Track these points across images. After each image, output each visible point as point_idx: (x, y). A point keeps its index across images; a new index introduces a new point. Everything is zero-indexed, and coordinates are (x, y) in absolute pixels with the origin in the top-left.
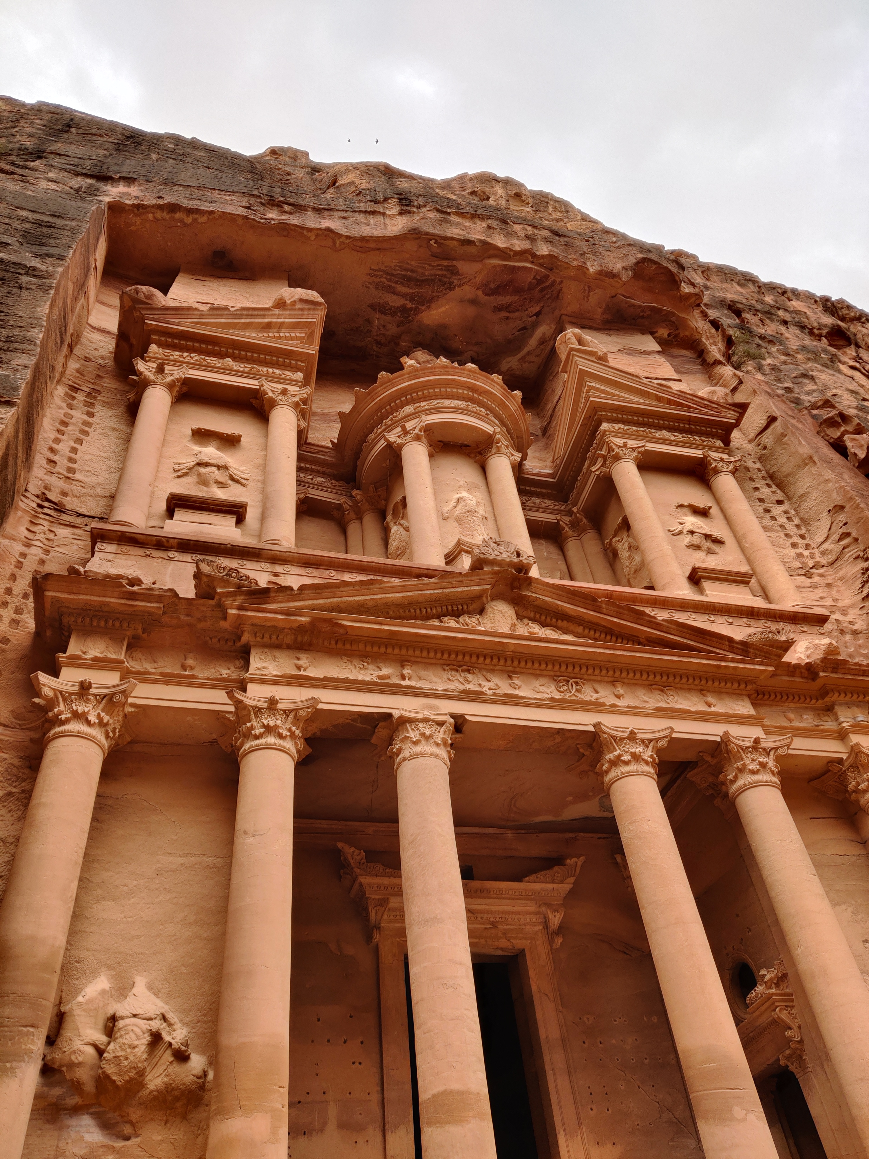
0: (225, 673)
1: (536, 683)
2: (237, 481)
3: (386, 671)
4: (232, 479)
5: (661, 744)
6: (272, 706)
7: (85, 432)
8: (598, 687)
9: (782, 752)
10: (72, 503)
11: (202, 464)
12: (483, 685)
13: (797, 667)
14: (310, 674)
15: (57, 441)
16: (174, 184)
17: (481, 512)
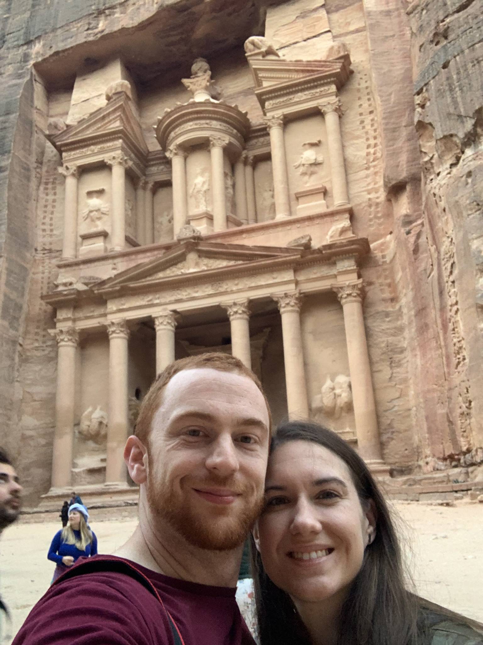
0: (102, 311)
1: (204, 288)
2: (105, 214)
3: (150, 297)
4: (103, 213)
5: (246, 304)
6: (113, 323)
7: (54, 207)
8: (228, 282)
9: (297, 296)
10: (54, 247)
11: (91, 211)
12: (183, 294)
13: (315, 250)
14: (125, 307)
15: (44, 218)
16: (57, 29)
17: (206, 187)
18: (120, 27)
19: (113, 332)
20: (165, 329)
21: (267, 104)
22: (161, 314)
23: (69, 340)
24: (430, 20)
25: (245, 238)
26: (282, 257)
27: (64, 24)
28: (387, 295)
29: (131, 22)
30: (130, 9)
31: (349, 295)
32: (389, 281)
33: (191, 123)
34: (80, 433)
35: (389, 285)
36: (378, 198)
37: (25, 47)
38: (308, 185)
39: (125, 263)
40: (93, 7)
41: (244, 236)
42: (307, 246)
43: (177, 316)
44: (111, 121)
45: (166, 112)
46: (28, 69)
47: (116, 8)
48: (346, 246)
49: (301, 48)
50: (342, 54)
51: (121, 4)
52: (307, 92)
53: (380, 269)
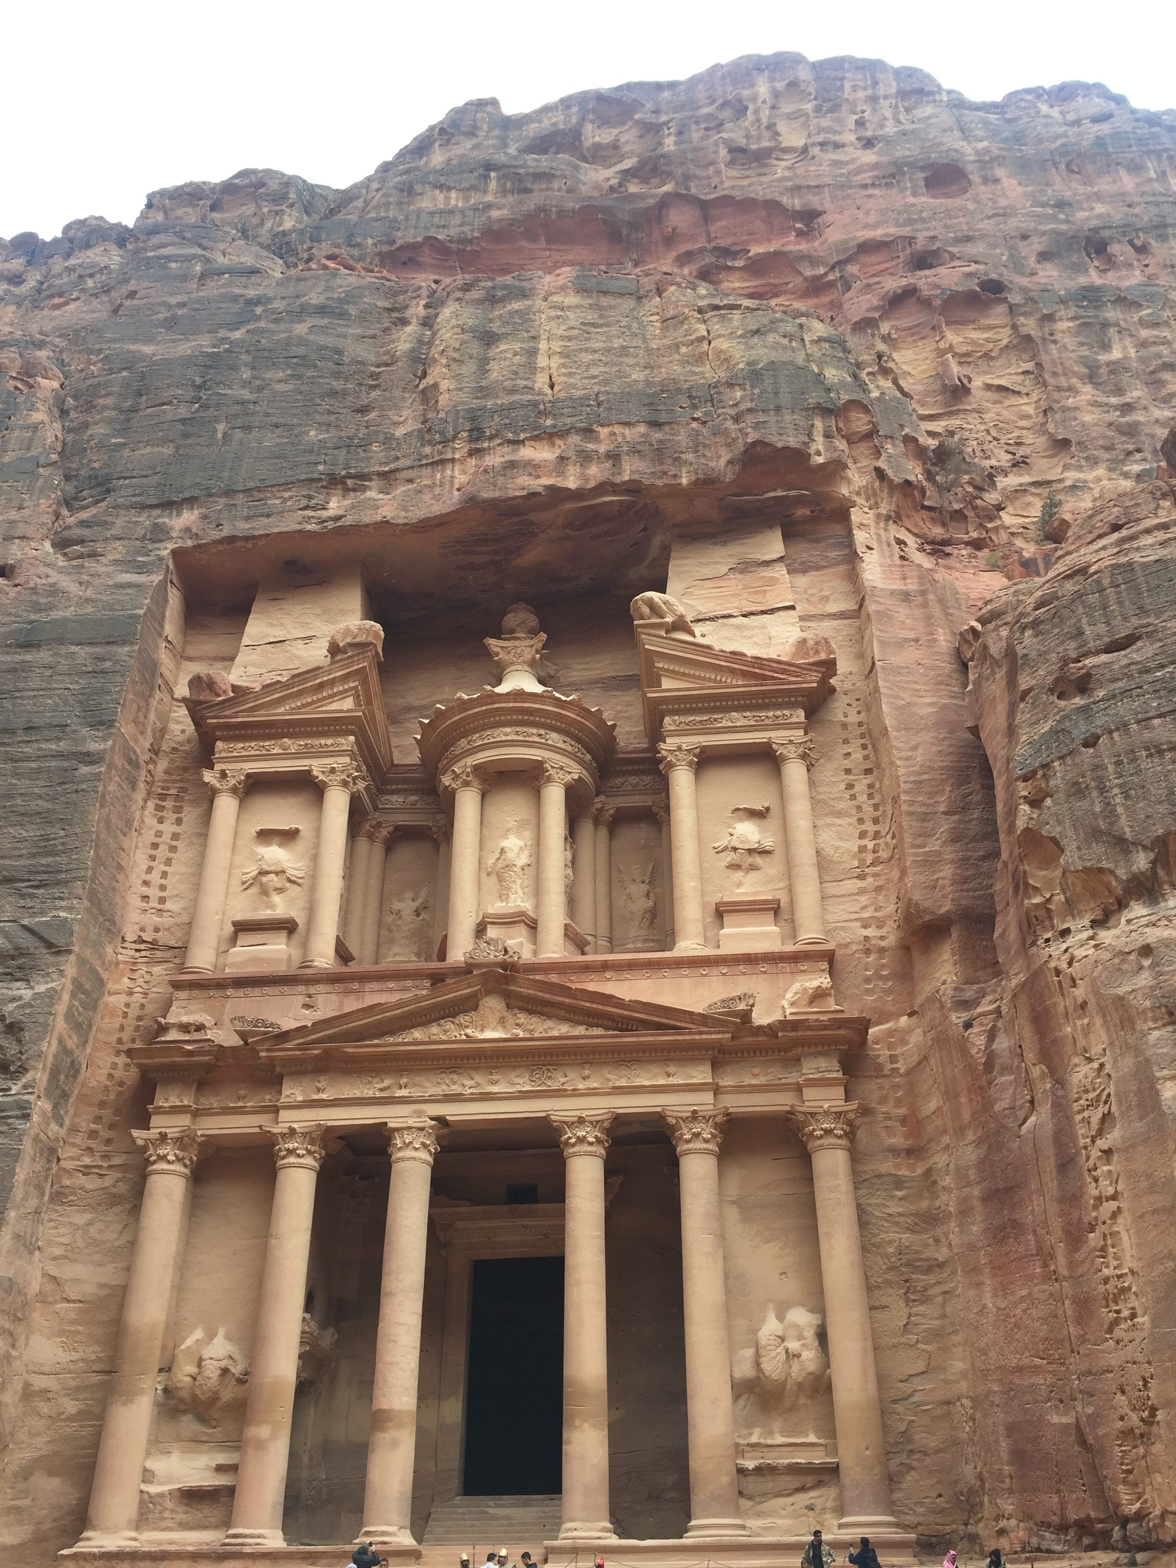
0: (267, 1099)
1: (512, 1075)
2: (293, 882)
3: (387, 1082)
4: (290, 881)
5: (606, 1124)
6: (292, 1132)
7: (173, 849)
8: (568, 1071)
9: (719, 1119)
10: (164, 938)
11: (263, 873)
12: (466, 1084)
13: (760, 1027)
14: (324, 1096)
15: (150, 870)
16: (236, 492)
17: (523, 859)
18: (379, 518)
19: (291, 1152)
20: (414, 1159)
21: (667, 720)
22: (411, 1122)
23: (179, 1159)
24: (1047, 652)
25: (609, 980)
26: (690, 1034)
27: (251, 484)
28: (898, 1141)
29: (403, 514)
30: (400, 490)
31: (828, 1132)
32: (902, 1111)
33: (508, 730)
34: (166, 1390)
35: (904, 1121)
36: (882, 938)
37: (158, 512)
38: (741, 890)
39: (333, 997)
40: (321, 468)
41: (608, 975)
42: (746, 1016)
43: (445, 1131)
44: (335, 695)
45: (459, 699)
46: (161, 559)
47: (370, 480)
48: (825, 1028)
49: (738, 627)
50: (823, 656)
51: (382, 475)
52: (748, 714)
53: (886, 1083)
